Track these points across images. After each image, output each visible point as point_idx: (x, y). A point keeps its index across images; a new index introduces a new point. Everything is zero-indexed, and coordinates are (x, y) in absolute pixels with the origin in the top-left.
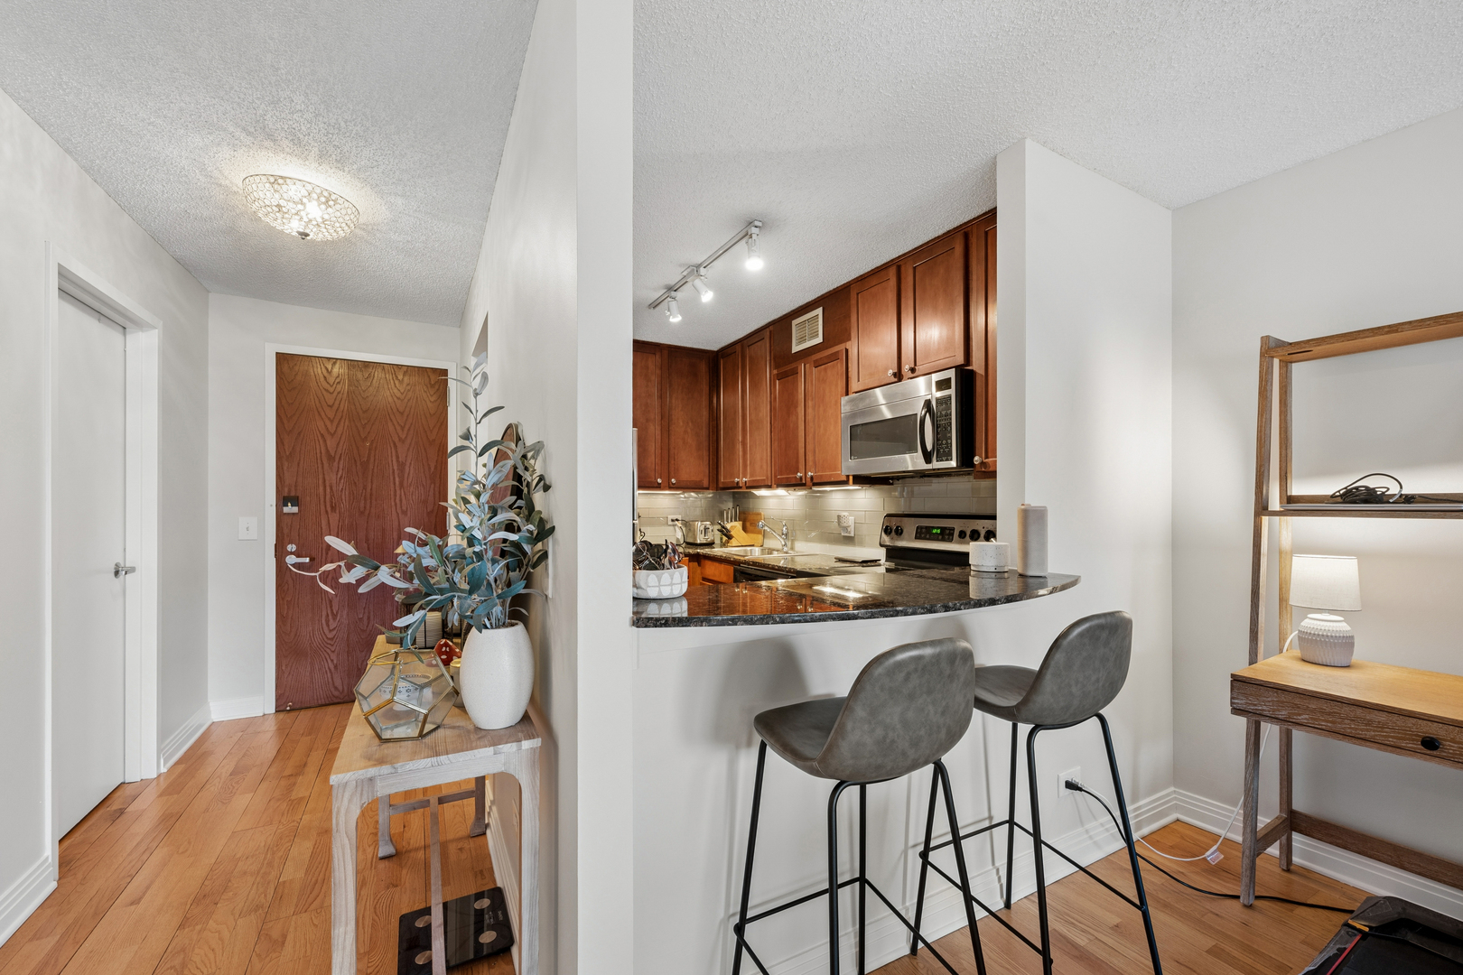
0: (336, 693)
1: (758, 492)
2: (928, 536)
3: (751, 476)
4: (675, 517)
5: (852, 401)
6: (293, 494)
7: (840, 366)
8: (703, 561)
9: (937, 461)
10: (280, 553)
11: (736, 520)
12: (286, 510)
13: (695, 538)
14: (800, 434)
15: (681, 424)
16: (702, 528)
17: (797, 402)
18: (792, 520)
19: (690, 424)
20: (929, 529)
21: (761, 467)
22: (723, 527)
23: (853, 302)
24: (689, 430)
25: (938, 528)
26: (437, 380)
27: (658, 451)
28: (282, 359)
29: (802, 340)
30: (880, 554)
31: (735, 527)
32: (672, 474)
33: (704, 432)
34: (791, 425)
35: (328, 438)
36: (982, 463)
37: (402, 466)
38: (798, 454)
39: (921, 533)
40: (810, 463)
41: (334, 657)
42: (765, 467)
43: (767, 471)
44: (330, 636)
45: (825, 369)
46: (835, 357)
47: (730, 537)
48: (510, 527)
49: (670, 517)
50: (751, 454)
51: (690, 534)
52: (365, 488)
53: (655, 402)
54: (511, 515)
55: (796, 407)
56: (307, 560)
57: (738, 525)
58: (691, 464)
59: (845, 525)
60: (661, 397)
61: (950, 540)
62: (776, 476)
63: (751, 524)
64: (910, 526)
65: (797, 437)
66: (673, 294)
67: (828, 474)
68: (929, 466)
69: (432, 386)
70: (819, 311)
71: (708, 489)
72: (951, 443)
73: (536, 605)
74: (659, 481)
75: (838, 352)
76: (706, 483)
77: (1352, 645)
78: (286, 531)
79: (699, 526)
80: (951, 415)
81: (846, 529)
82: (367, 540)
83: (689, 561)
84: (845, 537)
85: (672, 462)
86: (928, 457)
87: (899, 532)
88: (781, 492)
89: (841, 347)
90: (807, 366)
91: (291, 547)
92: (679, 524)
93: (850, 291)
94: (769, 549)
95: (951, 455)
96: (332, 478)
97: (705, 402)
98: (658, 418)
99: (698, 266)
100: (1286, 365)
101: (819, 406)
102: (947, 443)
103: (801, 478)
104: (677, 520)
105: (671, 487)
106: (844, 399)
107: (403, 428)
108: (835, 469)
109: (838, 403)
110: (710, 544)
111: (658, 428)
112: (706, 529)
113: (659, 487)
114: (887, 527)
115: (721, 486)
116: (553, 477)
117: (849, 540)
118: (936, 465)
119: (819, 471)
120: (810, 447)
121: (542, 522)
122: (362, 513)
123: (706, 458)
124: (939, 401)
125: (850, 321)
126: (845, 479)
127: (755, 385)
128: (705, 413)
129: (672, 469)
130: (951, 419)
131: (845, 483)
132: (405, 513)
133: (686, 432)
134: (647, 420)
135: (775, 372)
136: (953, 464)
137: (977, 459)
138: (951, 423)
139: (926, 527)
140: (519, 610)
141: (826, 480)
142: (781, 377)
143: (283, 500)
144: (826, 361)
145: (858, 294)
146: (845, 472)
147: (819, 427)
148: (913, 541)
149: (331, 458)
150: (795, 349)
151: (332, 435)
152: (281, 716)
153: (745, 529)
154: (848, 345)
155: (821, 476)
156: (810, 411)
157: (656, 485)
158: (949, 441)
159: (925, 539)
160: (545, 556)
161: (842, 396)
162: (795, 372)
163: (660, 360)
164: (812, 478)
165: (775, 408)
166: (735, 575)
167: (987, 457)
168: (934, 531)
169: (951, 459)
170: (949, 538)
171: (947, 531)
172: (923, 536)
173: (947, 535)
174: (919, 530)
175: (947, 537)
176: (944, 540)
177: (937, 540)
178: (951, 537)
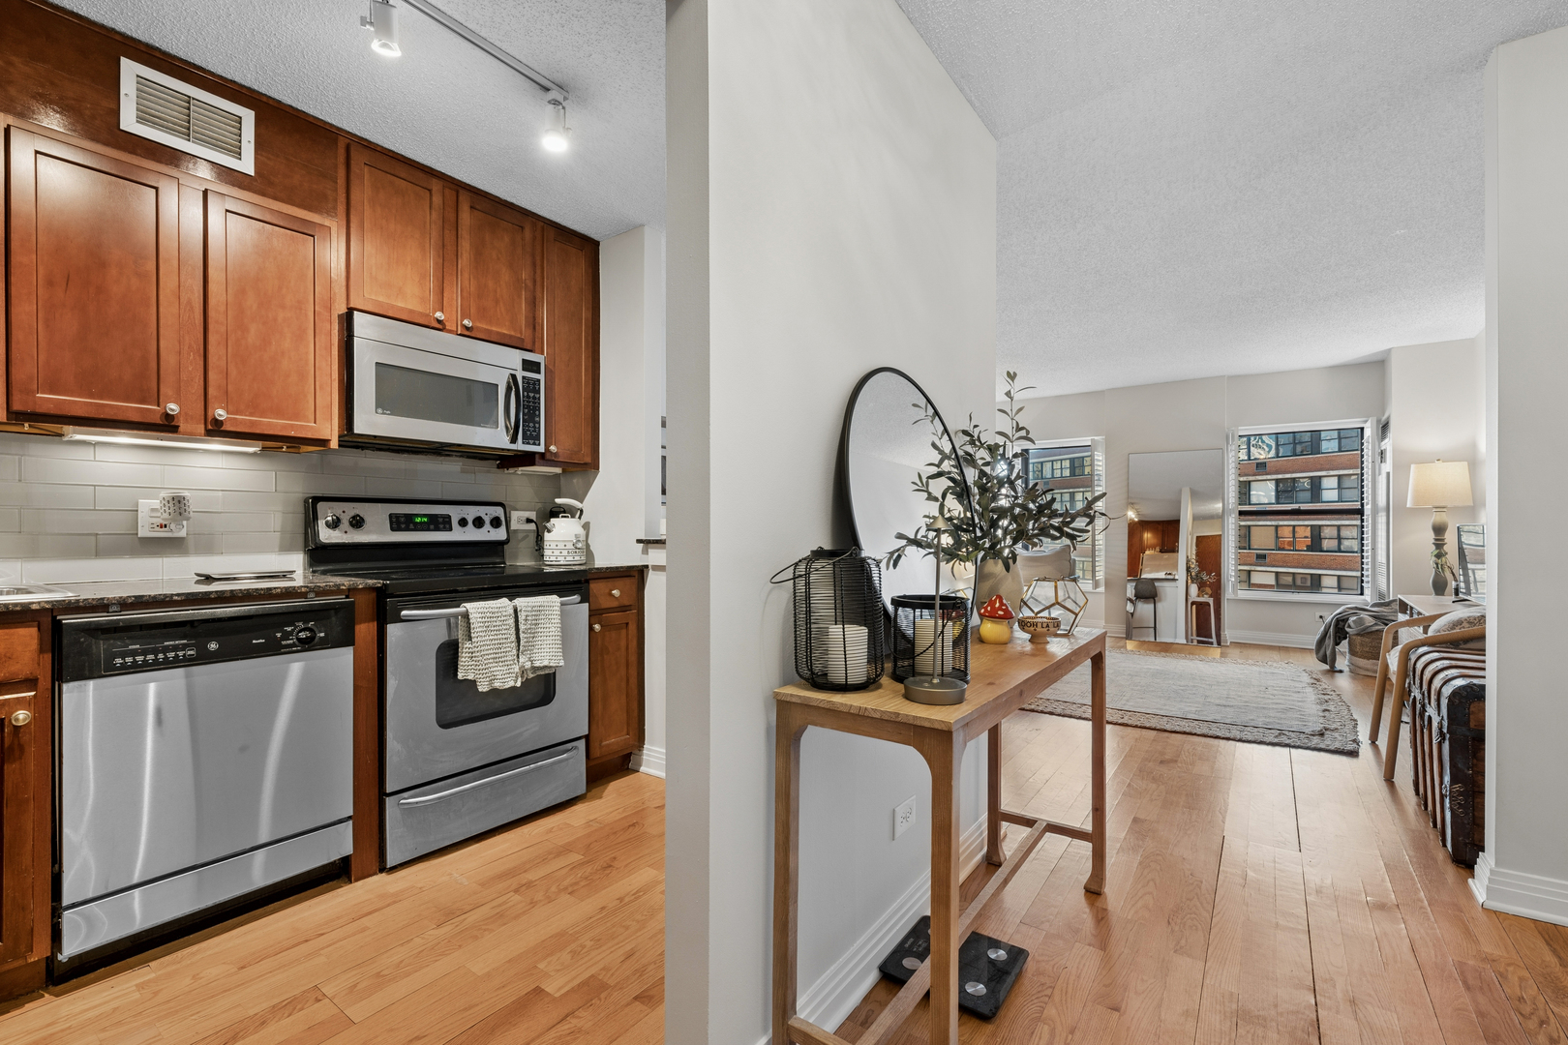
2: (411, 527)
9: (523, 443)
20: (410, 518)
25: (424, 516)
29: (164, 125)
36: (555, 453)
39: (398, 523)
61: (448, 529)
64: (376, 514)
68: (513, 447)
70: (241, 112)
72: (539, 428)
75: (308, 222)
80: (539, 399)
87: (358, 523)
93: (335, 142)
95: (539, 440)
114: (331, 516)
117: (164, 545)
118: (521, 447)
124: (526, 381)
130: (539, 404)
131: (325, 442)
138: (539, 408)
139: (405, 516)
141: (268, 432)
148: (389, 534)
155: (253, 422)
158: (537, 425)
159: (408, 530)
164: (221, 421)
168: (418, 520)
169: (539, 445)
170: (444, 528)
171: (441, 520)
172: (403, 526)
173: (442, 523)
174: (394, 520)
175: (441, 526)
176: (437, 529)
177: (429, 530)
178: (448, 526)
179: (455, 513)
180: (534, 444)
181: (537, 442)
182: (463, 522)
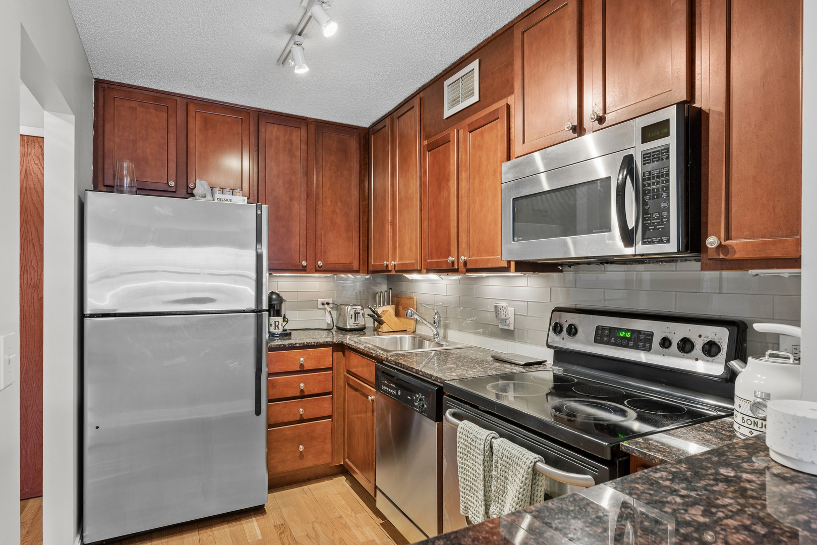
1: (409, 276)
2: (613, 341)
3: (401, 259)
4: (325, 300)
5: (515, 166)
7: (500, 127)
8: (347, 353)
9: (644, 243)
11: (388, 304)
13: (345, 324)
14: (452, 212)
15: (329, 203)
16: (352, 312)
17: (449, 175)
18: (445, 307)
19: (339, 204)
20: (613, 330)
21: (411, 249)
22: (373, 312)
23: (517, 43)
24: (338, 210)
25: (627, 330)
27: (303, 232)
29: (455, 102)
30: (548, 356)
31: (387, 311)
32: (319, 256)
33: (354, 212)
34: (443, 202)
36: (720, 246)
38: (449, 234)
39: (602, 336)
40: (463, 245)
42: (414, 249)
43: (416, 254)
45: (482, 133)
46: (493, 118)
47: (381, 322)
49: (320, 301)
50: (400, 235)
51: (341, 319)
53: (300, 178)
55: (448, 180)
57: (390, 309)
58: (340, 246)
59: (503, 317)
60: (307, 174)
61: (648, 349)
62: (425, 260)
63: (404, 308)
64: (587, 325)
65: (449, 216)
66: (298, 39)
67: (484, 259)
68: (629, 251)
70: (475, 64)
71: (357, 272)
72: (668, 217)
74: (304, 263)
75: (497, 110)
76: (355, 266)
79: (349, 310)
80: (668, 175)
81: (504, 321)
83: (333, 351)
84: (503, 330)
85: (319, 244)
86: (628, 237)
87: (572, 331)
88: (433, 276)
89: (502, 103)
90: (461, 132)
92: (328, 308)
93: (513, 33)
94: (420, 337)
95: (668, 234)
97: (355, 181)
98: (303, 196)
101: (474, 178)
102: (661, 217)
103: (453, 263)
104: (328, 304)
105: (318, 270)
106: (506, 166)
108: (493, 253)
109: (497, 172)
110: (361, 330)
111: (303, 207)
112: (356, 314)
113: (304, 269)
114: (556, 324)
115: (371, 269)
117: (508, 334)
118: (640, 248)
119: (473, 255)
120: (463, 226)
123: (356, 240)
124: (648, 157)
125: (513, 70)
126: (505, 265)
127: (405, 160)
128: (355, 192)
129: (319, 251)
130: (668, 181)
131: (506, 269)
133: (334, 212)
134: (291, 199)
135: (426, 142)
136: (671, 247)
137: (712, 242)
138: (668, 188)
139: (610, 329)
141: (481, 266)
142: (431, 148)
144: (482, 123)
145: (523, 33)
146: (505, 257)
147: (474, 202)
148: (591, 345)
150: (447, 113)
153: (397, 314)
154: (510, 100)
155: (476, 261)
156: (463, 184)
157: (301, 268)
158: (665, 214)
159: (608, 343)
161: (503, 162)
162: (447, 141)
163: (305, 135)
164: (465, 263)
165: (425, 183)
166: (376, 374)
167: (728, 237)
168: (622, 334)
169: (668, 241)
170: (644, 346)
171: (642, 337)
172: (605, 339)
173: (642, 341)
174: (600, 331)
175: (641, 344)
176: (636, 347)
177: (627, 346)
178: (648, 345)
179: (659, 329)
180: (661, 241)
181: (665, 239)
182: (666, 343)
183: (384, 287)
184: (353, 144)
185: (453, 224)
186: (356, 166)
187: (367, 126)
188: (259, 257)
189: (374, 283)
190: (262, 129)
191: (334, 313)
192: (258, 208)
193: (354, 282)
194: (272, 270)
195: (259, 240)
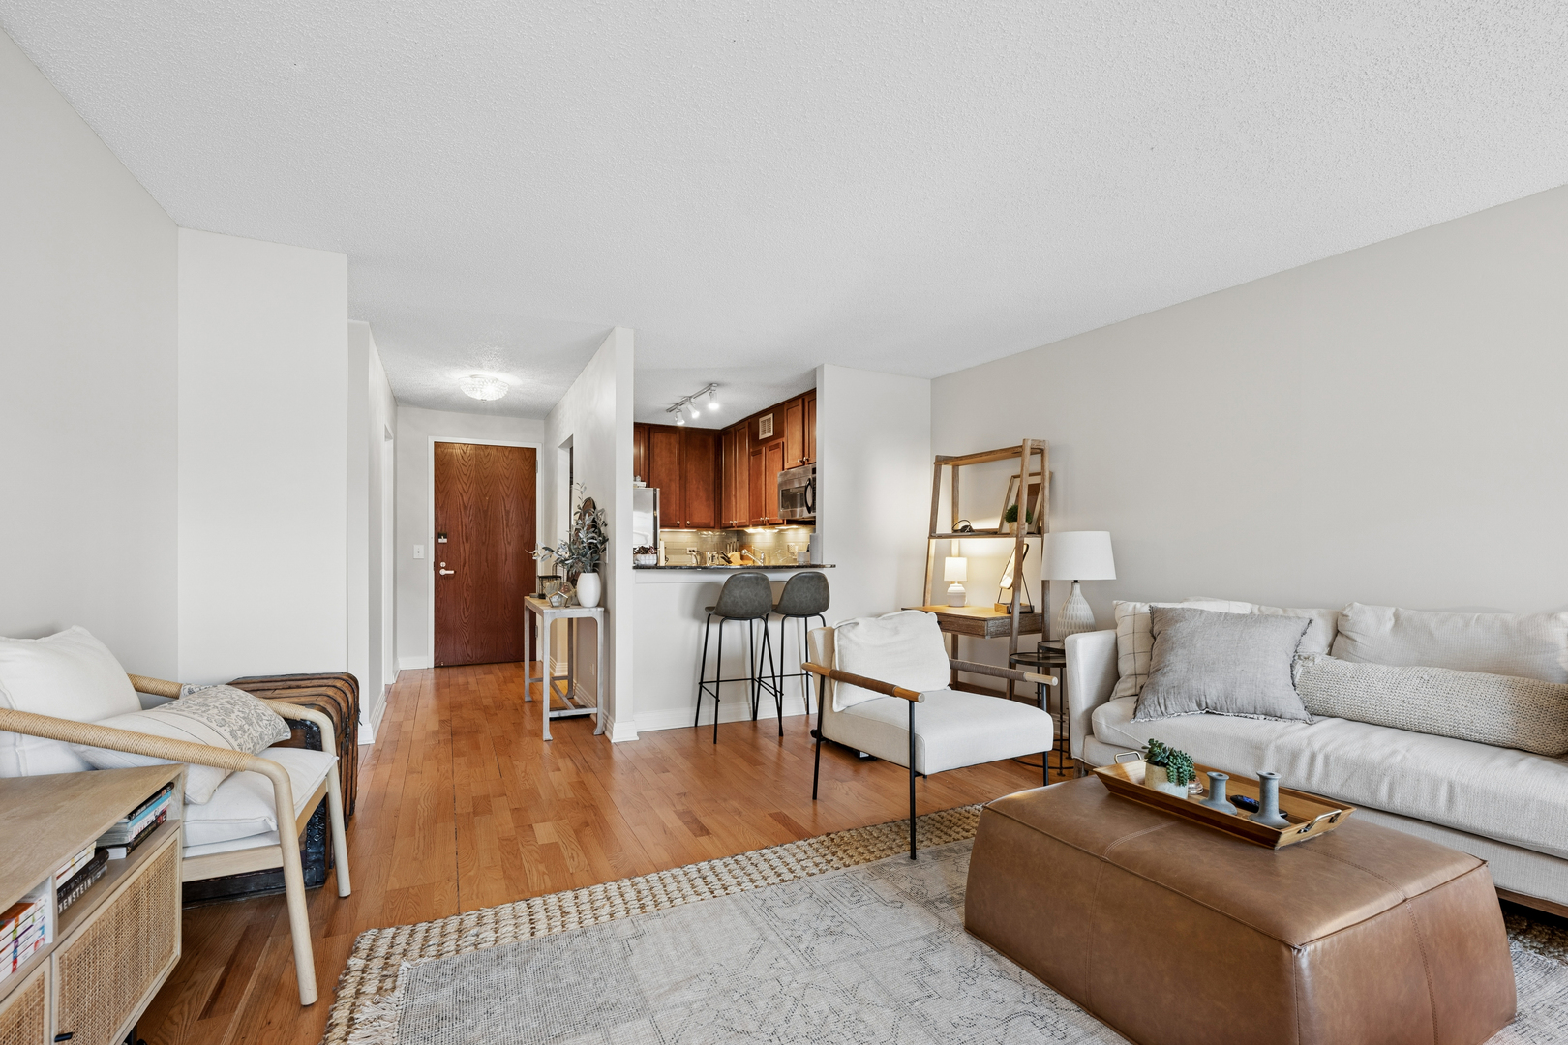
0: (469, 658)
1: (747, 530)
3: (742, 519)
4: (692, 549)
5: (782, 475)
6: (444, 531)
7: (780, 452)
10: (437, 568)
11: (735, 551)
12: (440, 540)
13: (707, 564)
15: (695, 482)
16: (711, 556)
17: (761, 472)
18: (768, 550)
21: (745, 513)
22: (726, 556)
23: (786, 414)
24: (700, 487)
26: (528, 457)
27: (678, 502)
28: (437, 445)
29: (764, 433)
31: (733, 555)
32: (688, 517)
33: (711, 487)
35: (464, 494)
37: (508, 512)
38: (762, 503)
41: (467, 634)
42: (747, 513)
43: (749, 516)
44: (465, 621)
45: (774, 453)
46: (777, 446)
48: (593, 538)
49: (688, 549)
50: (739, 504)
51: (703, 561)
52: (485, 527)
53: (676, 467)
54: (594, 535)
56: (452, 572)
57: (737, 554)
58: (702, 511)
59: (792, 551)
60: (680, 464)
62: (753, 519)
65: (760, 495)
66: (679, 407)
67: (774, 518)
69: (527, 460)
70: (771, 416)
71: (714, 528)
73: (602, 567)
74: (677, 522)
75: (779, 444)
76: (712, 524)
77: (964, 597)
78: (440, 554)
79: (708, 555)
81: (793, 553)
82: (487, 561)
85: (689, 510)
86: (809, 510)
88: (759, 529)
89: (780, 441)
90: (766, 449)
91: (443, 564)
92: (695, 553)
93: (785, 407)
96: (466, 520)
98: (678, 478)
99: (691, 397)
100: (955, 468)
101: (770, 473)
103: (768, 520)
104: (694, 551)
105: (687, 527)
107: (508, 488)
108: (777, 516)
111: (678, 486)
112: (713, 557)
113: (677, 527)
115: (724, 526)
116: (608, 522)
119: (770, 516)
121: (604, 537)
122: (484, 543)
123: (713, 507)
125: (785, 426)
126: (781, 521)
127: (741, 456)
128: (711, 474)
129: (688, 514)
131: (782, 523)
132: (509, 543)
133: (698, 488)
134: (670, 480)
135: (751, 449)
140: (596, 568)
141: (774, 522)
142: (755, 454)
143: (438, 535)
144: (774, 448)
145: (787, 410)
146: (780, 517)
149: (465, 508)
150: (760, 436)
151: (466, 493)
152: (438, 670)
153: (741, 557)
154: (784, 440)
156: (767, 478)
157: (676, 525)
160: (605, 549)
161: (780, 470)
162: (761, 452)
163: (679, 439)
165: (750, 473)
183: (735, 540)
184: (711, 442)
185: (763, 499)
186: (712, 455)
187: (720, 428)
188: (655, 518)
189: (727, 537)
190: (652, 437)
191: (698, 558)
192: (655, 490)
193: (711, 536)
194: (662, 527)
195: (655, 509)
